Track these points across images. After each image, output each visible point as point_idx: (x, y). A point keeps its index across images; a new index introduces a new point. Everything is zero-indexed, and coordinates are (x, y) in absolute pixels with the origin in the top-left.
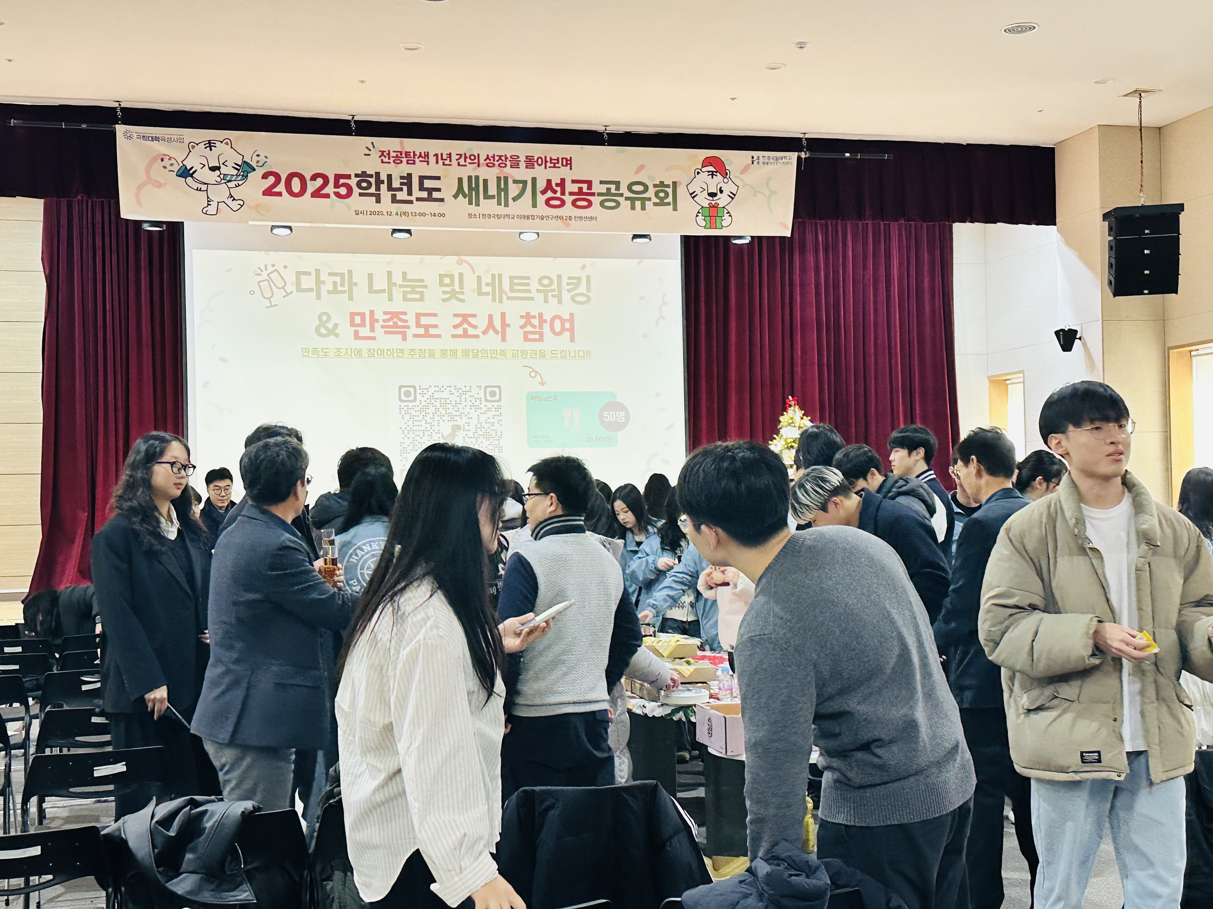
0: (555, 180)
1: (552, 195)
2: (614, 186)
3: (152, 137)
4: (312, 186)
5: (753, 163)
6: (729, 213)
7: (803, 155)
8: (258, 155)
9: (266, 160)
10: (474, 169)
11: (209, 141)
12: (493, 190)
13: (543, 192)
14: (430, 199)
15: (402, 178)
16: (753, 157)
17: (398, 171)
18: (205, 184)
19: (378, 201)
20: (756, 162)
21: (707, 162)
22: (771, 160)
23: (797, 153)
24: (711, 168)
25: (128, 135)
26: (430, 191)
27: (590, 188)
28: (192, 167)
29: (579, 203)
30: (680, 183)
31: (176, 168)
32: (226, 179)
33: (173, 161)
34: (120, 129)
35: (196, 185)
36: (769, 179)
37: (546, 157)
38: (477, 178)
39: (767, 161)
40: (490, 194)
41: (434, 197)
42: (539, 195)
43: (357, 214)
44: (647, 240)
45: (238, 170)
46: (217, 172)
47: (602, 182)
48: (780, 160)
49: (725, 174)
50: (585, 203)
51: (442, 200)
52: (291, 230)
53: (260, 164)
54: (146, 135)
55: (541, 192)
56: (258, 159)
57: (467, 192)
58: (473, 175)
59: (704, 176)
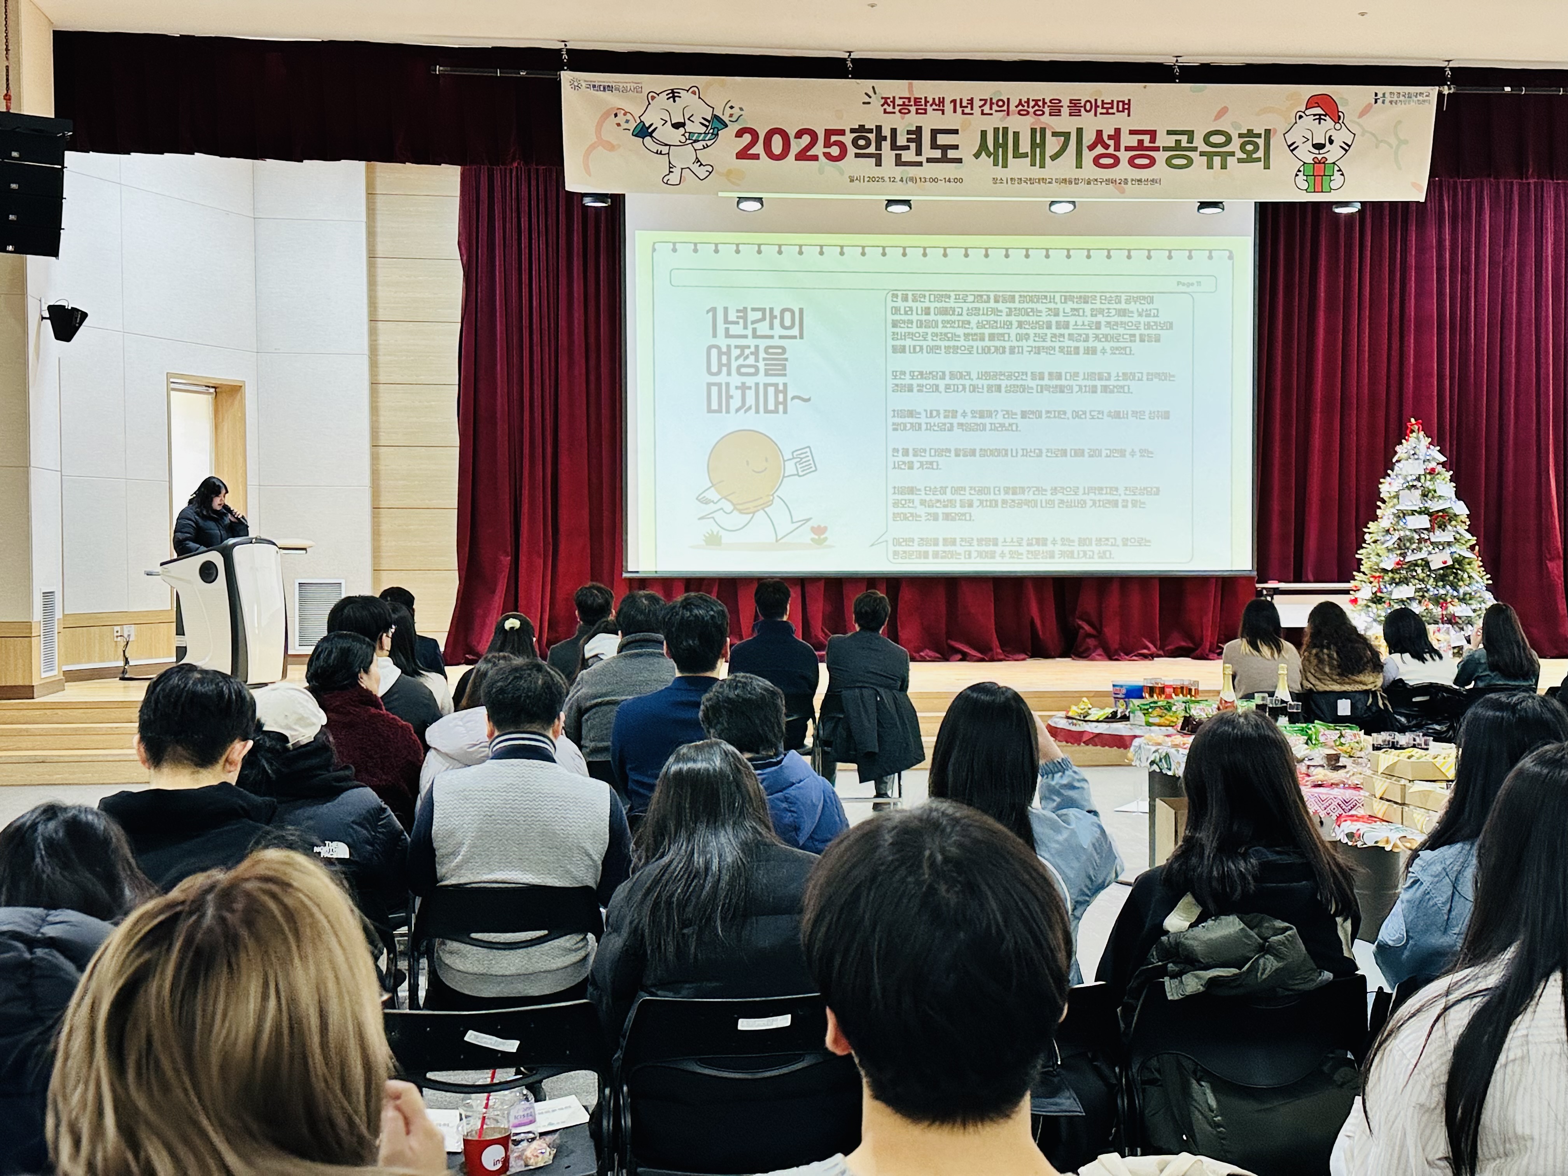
0: (1108, 131)
1: (1104, 151)
2: (1186, 137)
3: (604, 88)
4: (797, 146)
6: (1340, 170)
7: (1446, 91)
8: (732, 107)
9: (742, 113)
10: (1002, 120)
11: (672, 90)
12: (1025, 146)
13: (1091, 148)
14: (944, 159)
15: (909, 132)
17: (904, 123)
18: (666, 145)
19: (879, 164)
21: (1312, 102)
23: (1437, 88)
24: (1319, 111)
25: (576, 84)
26: (945, 148)
27: (1153, 140)
28: (651, 125)
29: (1138, 161)
30: (1275, 130)
32: (692, 139)
33: (629, 117)
34: (566, 77)
35: (655, 147)
36: (1400, 122)
37: (1096, 100)
38: (1005, 130)
39: (1395, 98)
40: (1021, 151)
41: (949, 156)
42: (1085, 151)
43: (852, 181)
44: (1219, 210)
45: (707, 127)
46: (682, 130)
47: (1170, 133)
49: (1337, 118)
50: (1146, 161)
51: (959, 161)
52: (762, 205)
53: (733, 119)
54: (597, 84)
55: (1088, 147)
56: (731, 111)
57: (992, 150)
58: (1001, 126)
59: (1308, 121)
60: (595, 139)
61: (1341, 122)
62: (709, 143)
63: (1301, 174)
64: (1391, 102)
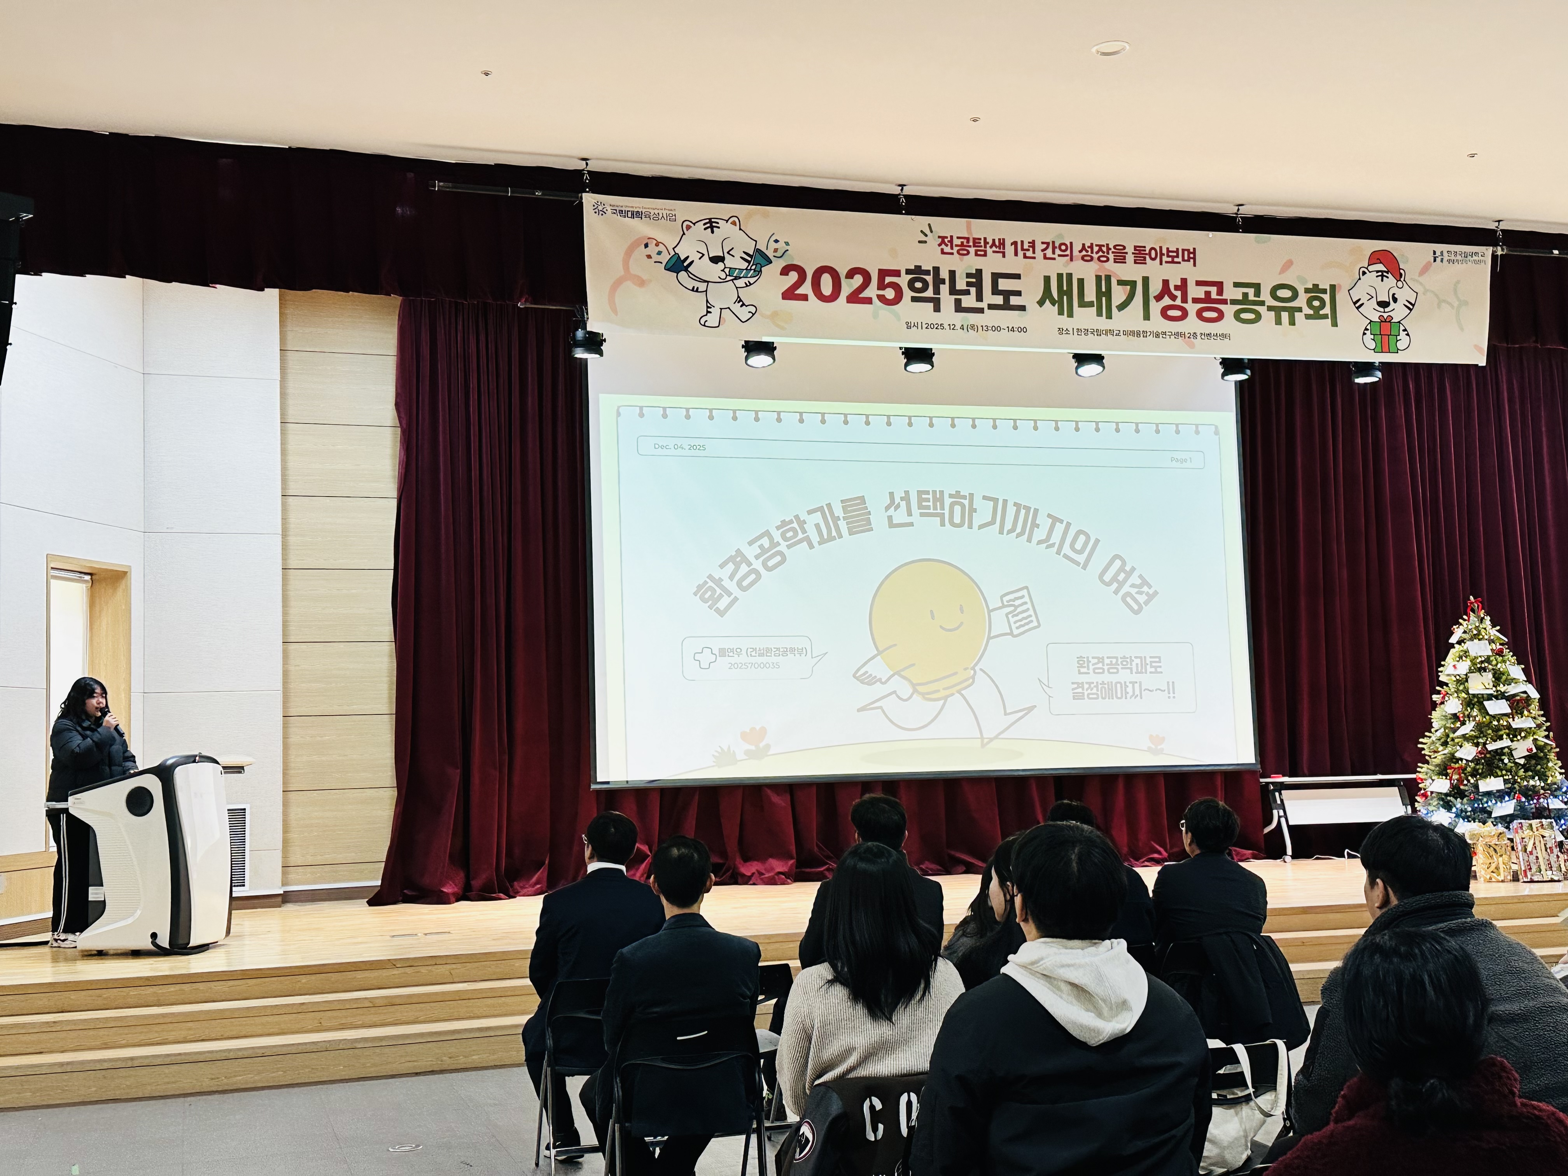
0: (1174, 281)
1: (1171, 303)
2: (1253, 290)
3: (633, 214)
4: (848, 286)
5: (1435, 261)
6: (1405, 330)
7: (1499, 252)
8: (776, 241)
9: (786, 248)
10: (1066, 265)
11: (710, 219)
12: (1090, 295)
13: (1159, 298)
14: (1006, 306)
15: (969, 275)
16: (1435, 253)
17: (963, 266)
18: (705, 281)
19: (937, 309)
20: (1438, 260)
21: (1376, 257)
22: (1459, 257)
23: (1491, 249)
24: (1381, 267)
25: (600, 208)
26: (1007, 294)
27: (1220, 292)
28: (687, 257)
30: (1340, 286)
31: (665, 258)
32: (733, 275)
33: (661, 248)
34: (589, 199)
35: (690, 284)
36: (1458, 282)
37: (1161, 248)
38: (1070, 276)
39: (1453, 257)
40: (1087, 299)
41: (1012, 303)
42: (1152, 302)
43: (909, 327)
45: (749, 262)
46: (721, 265)
47: (1237, 285)
48: (1469, 257)
49: (1399, 276)
50: (1214, 315)
51: (1022, 308)
53: (779, 254)
54: (623, 209)
55: (1155, 297)
56: (776, 246)
57: (1056, 297)
58: (1064, 272)
59: (1371, 278)
60: (622, 273)
61: (1402, 279)
62: (752, 280)
63: (1368, 332)
64: (1449, 261)
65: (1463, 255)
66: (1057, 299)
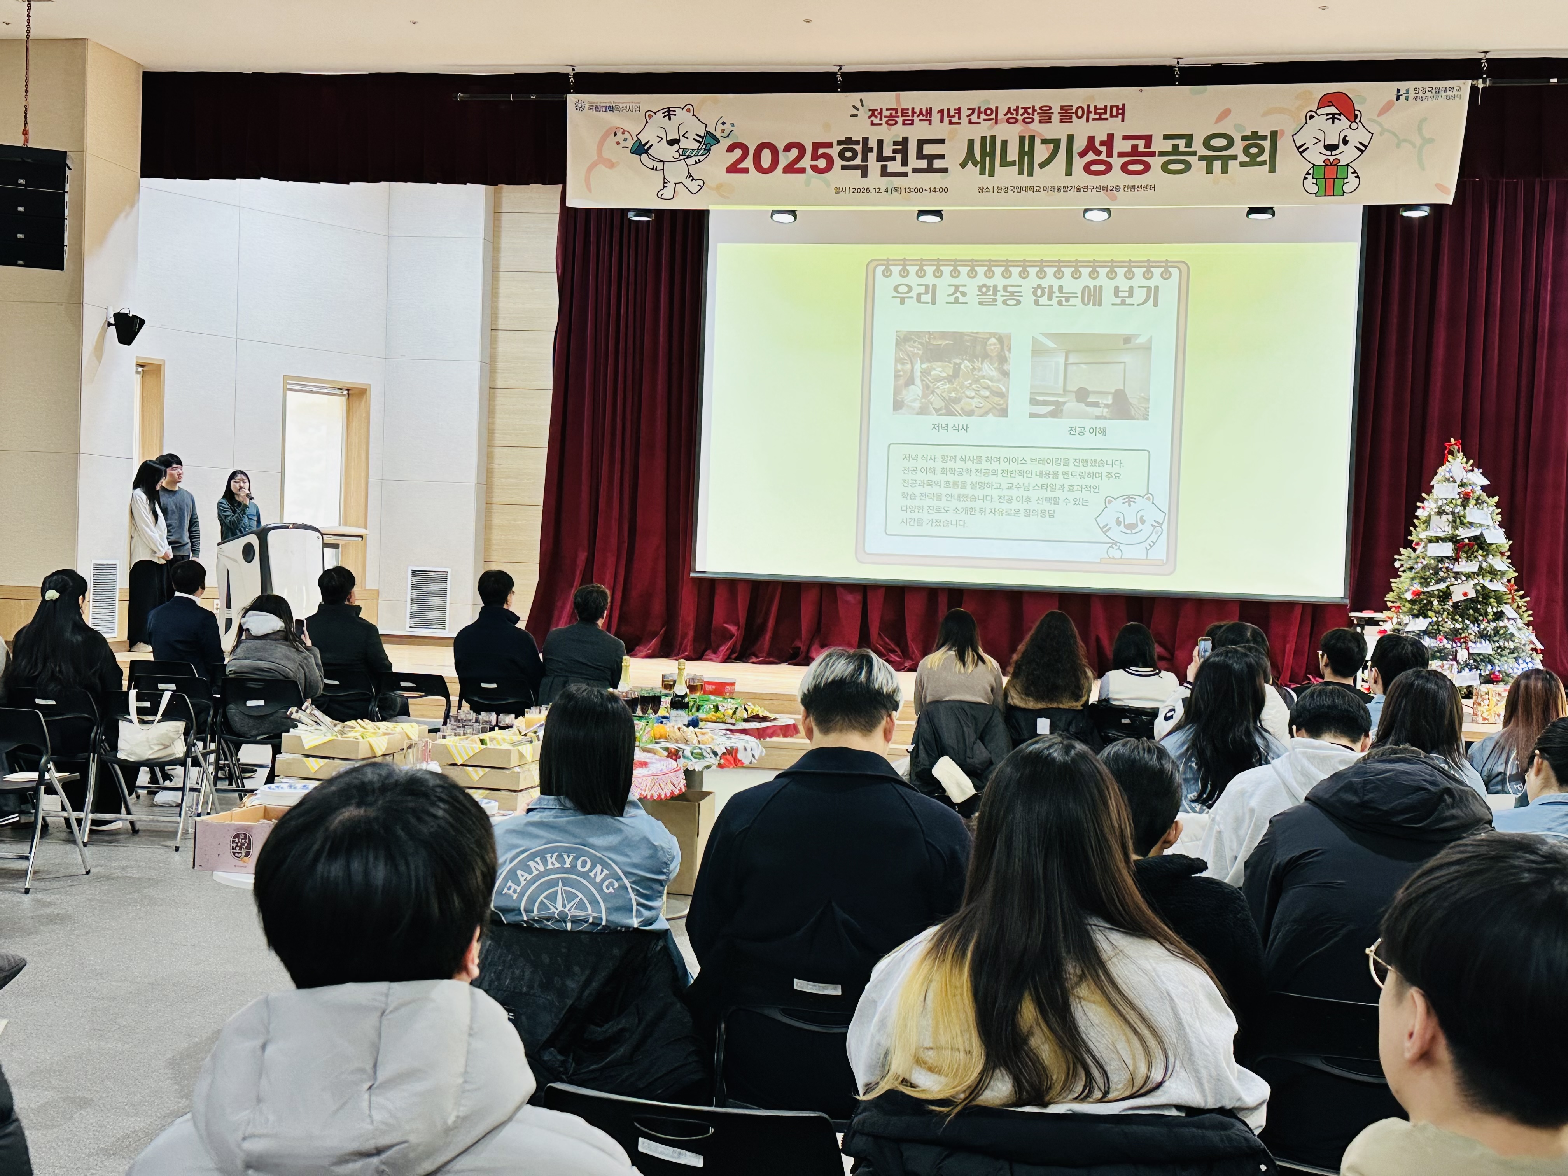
0: (1100, 137)
1: (1096, 158)
2: (1184, 141)
3: (606, 108)
4: (785, 159)
5: (1398, 99)
6: (1355, 172)
7: (1480, 84)
8: (724, 123)
9: (732, 128)
10: (990, 128)
11: (668, 108)
12: (1013, 154)
13: (1082, 154)
14: (930, 169)
15: (895, 143)
16: (1399, 91)
17: (890, 134)
19: (864, 175)
20: (1402, 98)
21: (1325, 102)
22: (1428, 94)
23: (1469, 82)
24: (1332, 110)
25: (580, 105)
26: (931, 158)
27: (1148, 145)
28: (648, 142)
29: (1131, 167)
30: (1283, 132)
31: (630, 143)
32: (686, 154)
33: (627, 135)
34: (572, 99)
36: (1424, 120)
37: (1088, 106)
38: (993, 138)
39: (1420, 95)
40: (1009, 159)
41: (935, 166)
42: (1076, 157)
43: (837, 192)
44: (1276, 216)
47: (1167, 137)
48: (1443, 94)
49: (1353, 116)
50: (1140, 167)
51: (945, 170)
52: (795, 217)
53: (725, 134)
54: (599, 105)
55: (1079, 154)
56: (723, 127)
57: (978, 159)
58: (988, 135)
59: (1320, 121)
60: (596, 158)
61: (1357, 121)
62: (701, 158)
63: (1310, 177)
65: (1434, 91)
66: (979, 159)
